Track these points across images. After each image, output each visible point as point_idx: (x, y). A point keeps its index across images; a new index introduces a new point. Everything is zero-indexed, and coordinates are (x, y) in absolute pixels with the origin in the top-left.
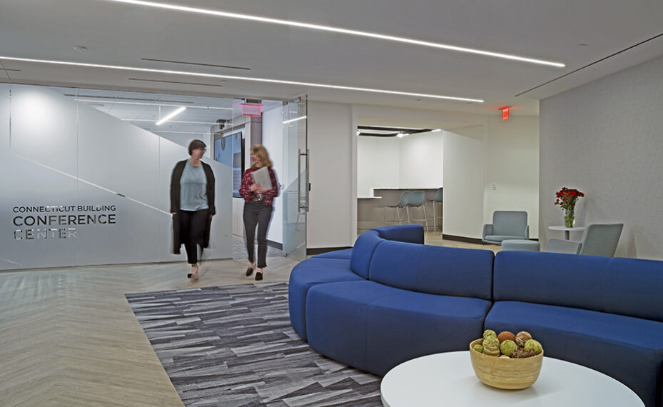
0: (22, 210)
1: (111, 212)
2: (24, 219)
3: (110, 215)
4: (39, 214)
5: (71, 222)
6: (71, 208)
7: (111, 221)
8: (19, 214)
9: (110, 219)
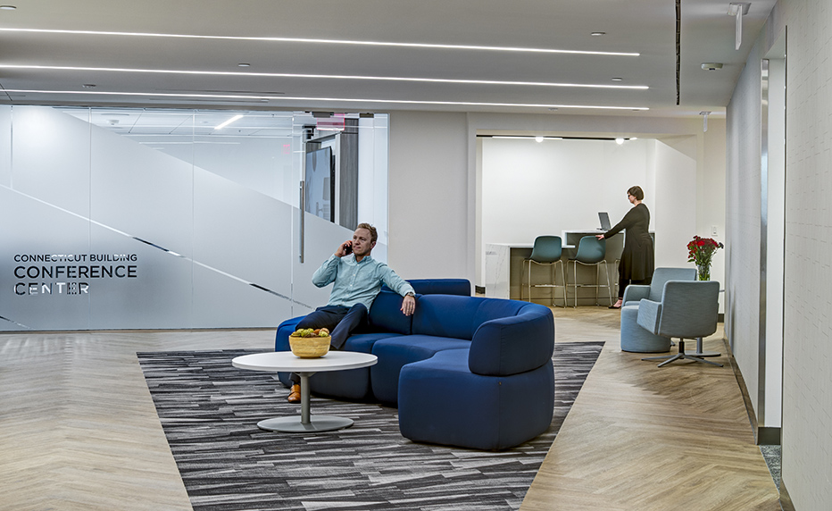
0: (25, 258)
1: (131, 263)
2: (26, 270)
3: (129, 267)
4: (44, 264)
5: (82, 275)
6: (82, 257)
7: (131, 274)
8: (21, 263)
9: (129, 271)
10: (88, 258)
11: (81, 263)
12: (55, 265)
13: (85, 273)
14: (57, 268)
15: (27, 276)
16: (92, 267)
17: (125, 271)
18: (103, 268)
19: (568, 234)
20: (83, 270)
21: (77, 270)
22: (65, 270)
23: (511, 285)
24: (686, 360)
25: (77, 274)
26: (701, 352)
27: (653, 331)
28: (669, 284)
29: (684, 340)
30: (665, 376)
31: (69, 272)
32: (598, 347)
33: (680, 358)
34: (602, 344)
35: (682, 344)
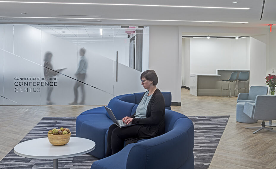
0: (18, 79)
1: (55, 81)
2: (19, 83)
3: (55, 82)
4: (25, 81)
5: (38, 85)
6: (38, 79)
7: (55, 85)
8: (17, 81)
9: (55, 84)
10: (40, 79)
11: (38, 81)
12: (28, 81)
13: (39, 84)
14: (29, 82)
15: (19, 85)
16: (41, 82)
17: (53, 84)
18: (45, 82)
19: (218, 71)
20: (38, 83)
21: (36, 83)
22: (32, 83)
23: (198, 88)
24: (265, 130)
25: (36, 85)
26: (271, 124)
27: (251, 117)
28: (258, 97)
29: (265, 121)
30: (257, 141)
31: (33, 84)
32: (226, 119)
33: (263, 129)
34: (228, 117)
35: (263, 123)
